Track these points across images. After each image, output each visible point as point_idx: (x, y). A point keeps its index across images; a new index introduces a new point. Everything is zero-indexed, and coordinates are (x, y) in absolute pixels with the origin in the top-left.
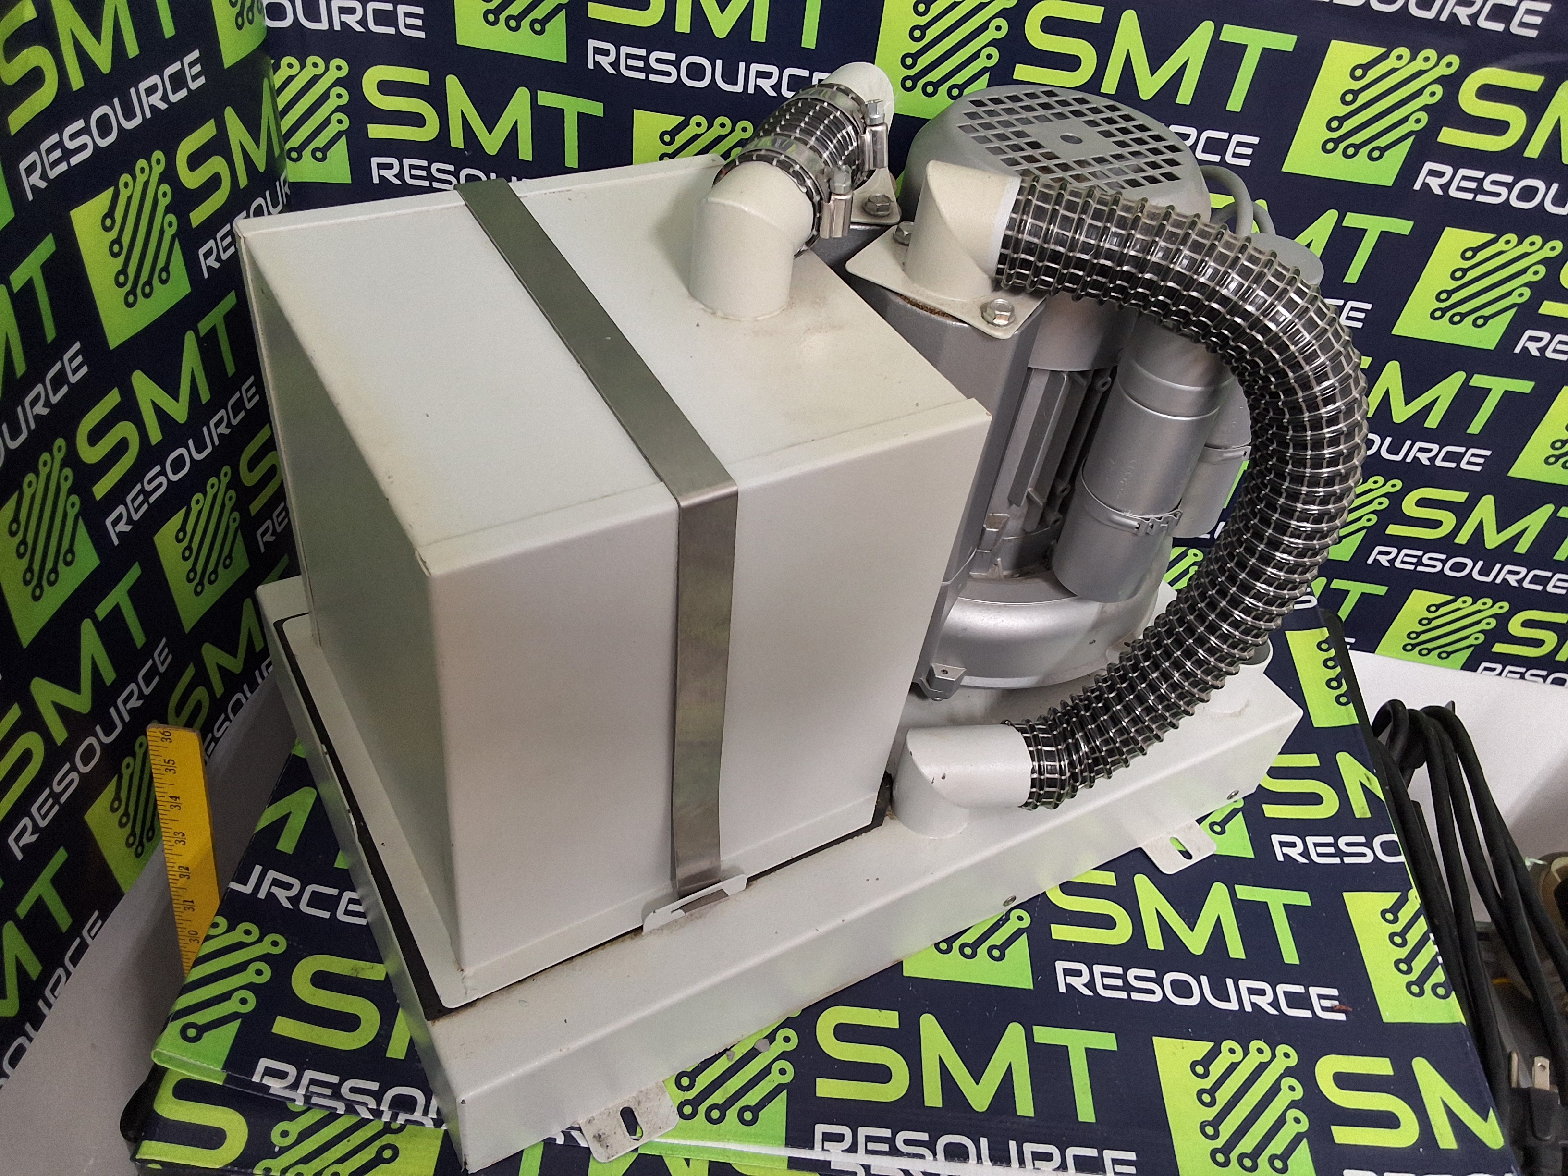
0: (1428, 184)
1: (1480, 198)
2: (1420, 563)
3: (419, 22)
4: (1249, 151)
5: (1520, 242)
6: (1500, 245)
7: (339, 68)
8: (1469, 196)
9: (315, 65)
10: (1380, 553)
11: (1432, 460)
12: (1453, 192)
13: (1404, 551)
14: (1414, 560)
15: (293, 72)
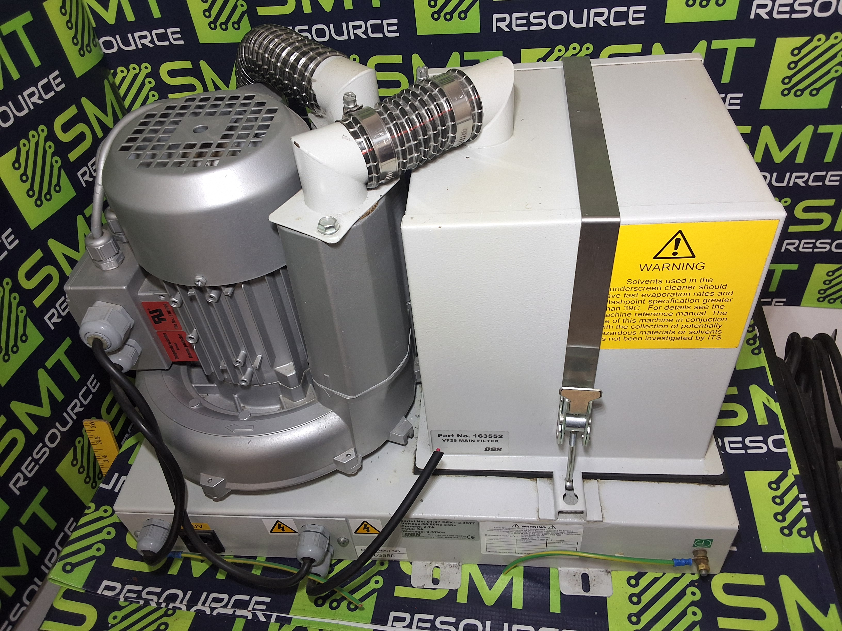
0: (758, 14)
1: (794, 16)
2: (815, 247)
3: (179, 36)
4: (642, 15)
5: (827, 39)
6: (815, 43)
7: (146, 68)
8: (787, 16)
9: (134, 69)
10: (788, 244)
11: (806, 182)
12: (775, 16)
13: (803, 241)
14: (811, 246)
15: (124, 74)
